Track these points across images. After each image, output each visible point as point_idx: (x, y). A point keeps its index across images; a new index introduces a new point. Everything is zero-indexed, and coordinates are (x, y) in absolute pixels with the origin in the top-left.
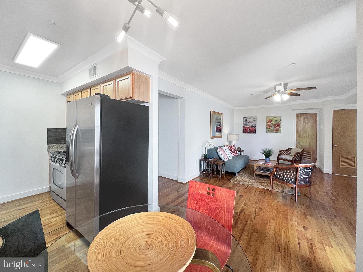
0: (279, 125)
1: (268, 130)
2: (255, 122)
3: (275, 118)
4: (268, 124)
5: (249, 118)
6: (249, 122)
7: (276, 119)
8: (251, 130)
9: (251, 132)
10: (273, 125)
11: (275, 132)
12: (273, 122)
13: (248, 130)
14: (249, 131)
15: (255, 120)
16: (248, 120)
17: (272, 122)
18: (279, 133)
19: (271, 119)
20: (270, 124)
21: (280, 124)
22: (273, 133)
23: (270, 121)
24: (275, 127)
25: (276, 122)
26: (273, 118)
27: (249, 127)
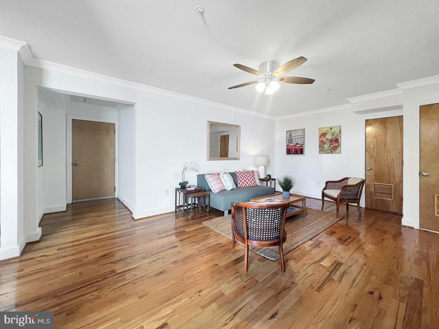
0: (337, 141)
1: (322, 149)
2: (303, 137)
3: (331, 129)
4: (321, 139)
5: (294, 131)
6: (294, 138)
7: (333, 131)
8: (297, 150)
9: (297, 153)
10: (328, 140)
11: (331, 152)
12: (329, 137)
13: (293, 150)
14: (295, 151)
15: (302, 134)
16: (293, 135)
17: (327, 136)
18: (338, 153)
19: (325, 131)
20: (323, 139)
21: (339, 139)
22: (328, 153)
23: (323, 135)
24: (331, 144)
25: (333, 136)
26: (329, 129)
27: (295, 146)
